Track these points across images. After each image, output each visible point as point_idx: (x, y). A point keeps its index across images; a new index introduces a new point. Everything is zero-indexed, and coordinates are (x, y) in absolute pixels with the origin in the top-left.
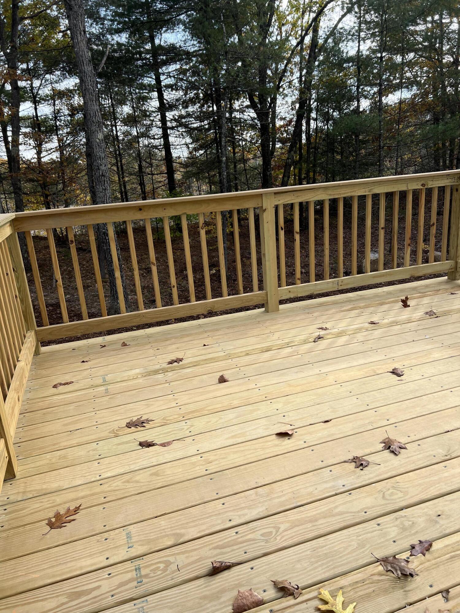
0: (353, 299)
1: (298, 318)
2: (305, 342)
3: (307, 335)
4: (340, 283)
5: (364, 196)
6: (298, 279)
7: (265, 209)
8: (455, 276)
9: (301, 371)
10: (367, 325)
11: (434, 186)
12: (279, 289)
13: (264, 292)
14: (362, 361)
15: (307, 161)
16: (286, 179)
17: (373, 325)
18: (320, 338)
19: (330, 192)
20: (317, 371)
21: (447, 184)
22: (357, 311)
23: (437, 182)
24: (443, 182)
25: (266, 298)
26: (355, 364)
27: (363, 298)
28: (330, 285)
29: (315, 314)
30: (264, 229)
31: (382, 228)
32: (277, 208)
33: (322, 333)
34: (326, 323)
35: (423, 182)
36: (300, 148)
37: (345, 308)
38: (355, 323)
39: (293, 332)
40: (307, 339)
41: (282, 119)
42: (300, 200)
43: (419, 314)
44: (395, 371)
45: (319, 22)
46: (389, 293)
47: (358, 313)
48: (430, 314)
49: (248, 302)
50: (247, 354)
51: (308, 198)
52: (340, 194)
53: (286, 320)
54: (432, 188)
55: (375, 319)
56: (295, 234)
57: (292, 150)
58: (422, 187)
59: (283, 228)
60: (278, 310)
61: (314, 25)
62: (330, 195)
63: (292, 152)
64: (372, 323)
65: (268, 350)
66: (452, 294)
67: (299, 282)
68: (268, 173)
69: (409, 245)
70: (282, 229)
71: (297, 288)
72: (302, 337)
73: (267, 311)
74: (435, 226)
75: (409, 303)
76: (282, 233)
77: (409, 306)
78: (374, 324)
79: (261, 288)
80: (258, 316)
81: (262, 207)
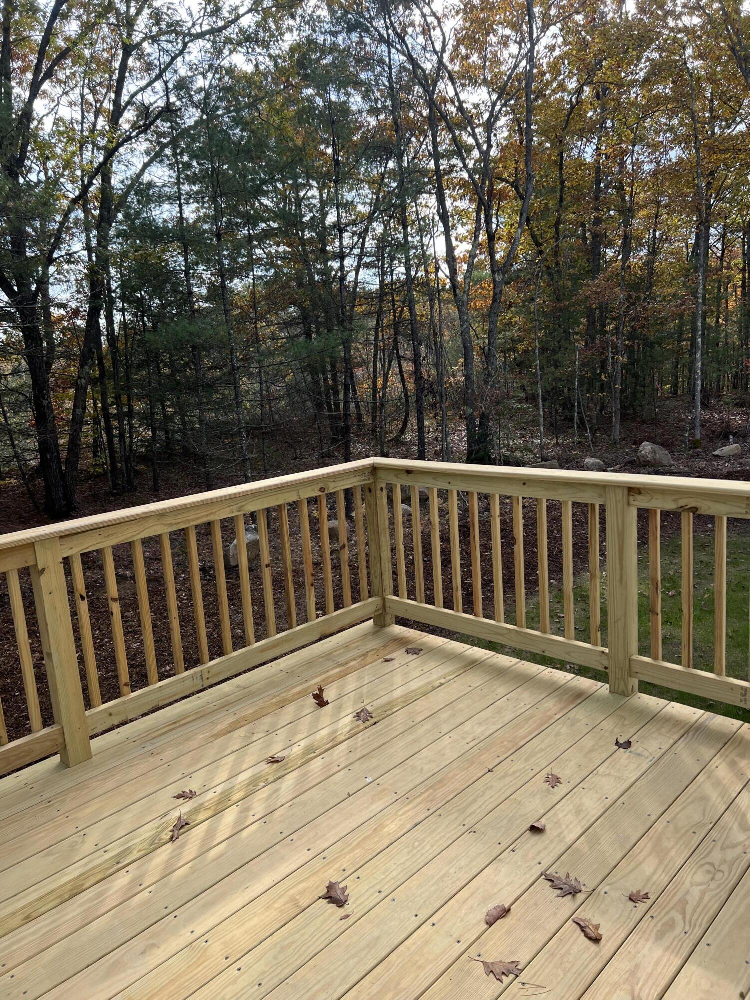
0: (232, 698)
1: (134, 773)
2: (155, 845)
3: (156, 823)
4: (206, 676)
5: (231, 520)
6: (126, 685)
7: (44, 570)
8: (385, 621)
9: (154, 946)
10: (264, 767)
11: (338, 489)
12: (87, 713)
13: (55, 728)
14: (268, 880)
15: (115, 376)
16: (79, 412)
17: (276, 765)
18: (182, 826)
19: (169, 520)
20: (185, 937)
21: (356, 484)
22: (241, 732)
23: (342, 483)
24: (349, 482)
25: (61, 741)
26: (258, 888)
27: (247, 695)
28: (189, 683)
29: (168, 755)
30: (44, 608)
31: (267, 566)
32: (67, 561)
33: (186, 808)
34: (190, 775)
35: (321, 486)
36: (101, 359)
37: (220, 727)
38: (244, 767)
39: (128, 818)
40: (158, 834)
41: (62, 306)
42: (115, 541)
43: (347, 721)
44: (333, 894)
45: (111, 166)
46: (291, 673)
47: (246, 738)
48: (363, 716)
49: (24, 757)
50: (28, 919)
51: (130, 535)
52: (189, 521)
53: (110, 785)
54: (334, 493)
55: (276, 750)
56: (111, 603)
57: (87, 364)
58: (320, 494)
59: (85, 596)
60: (88, 756)
61: (104, 170)
62: (171, 525)
63: (87, 368)
64: (274, 761)
65: (76, 891)
66: (387, 661)
67: (126, 689)
68: (45, 403)
69: (312, 585)
70: (83, 598)
71: (124, 703)
72: (147, 832)
73: (65, 764)
74: (347, 548)
75: (327, 696)
76: (84, 607)
77: (327, 703)
78: (278, 762)
79: (48, 719)
80: (47, 781)
81: (36, 566)
